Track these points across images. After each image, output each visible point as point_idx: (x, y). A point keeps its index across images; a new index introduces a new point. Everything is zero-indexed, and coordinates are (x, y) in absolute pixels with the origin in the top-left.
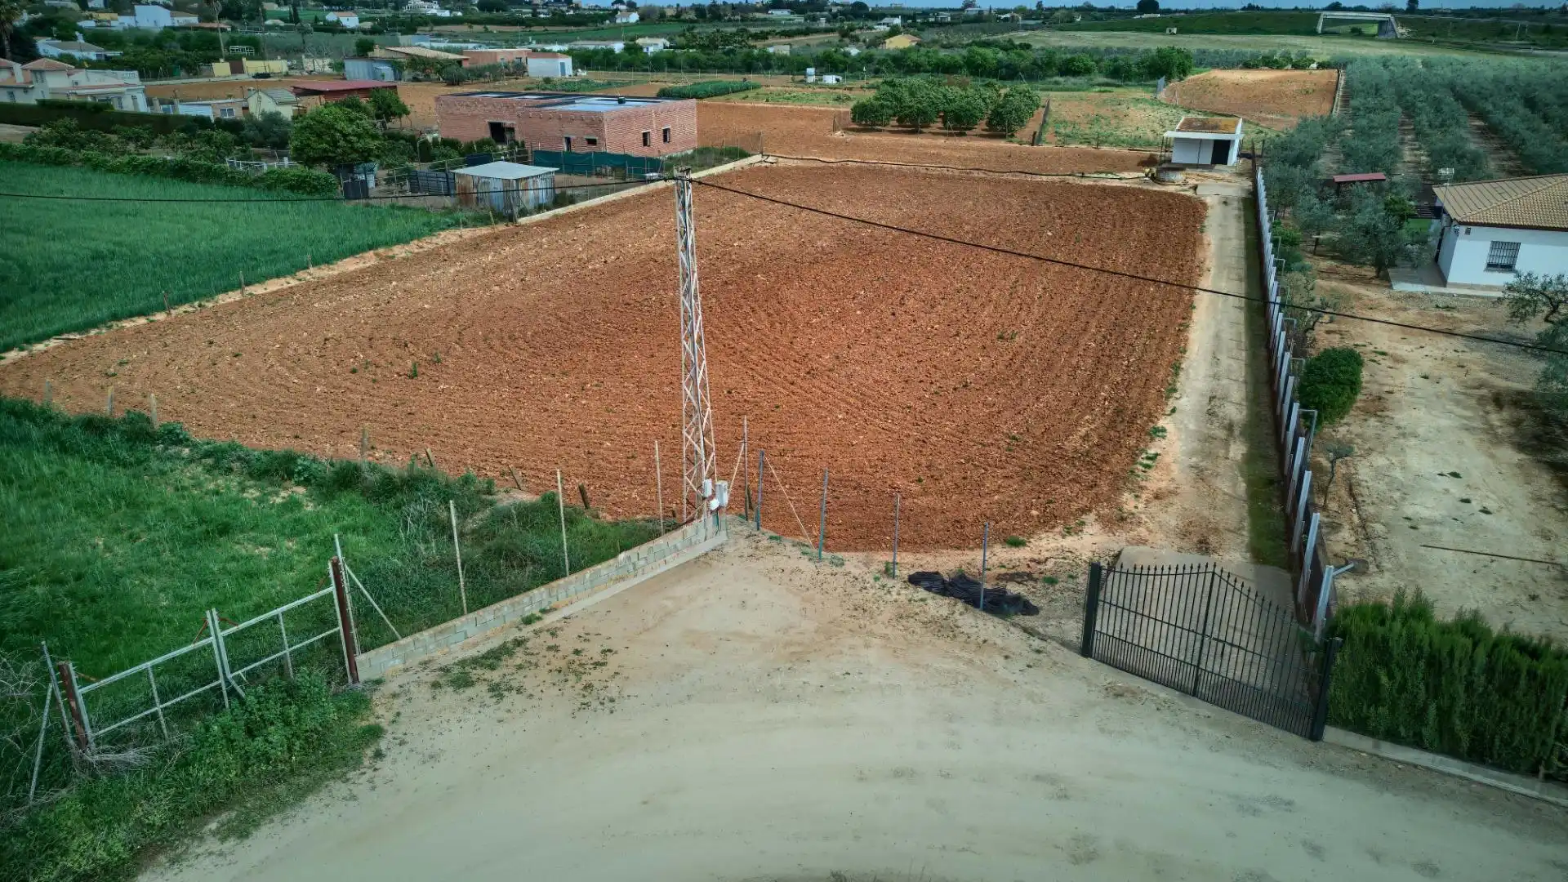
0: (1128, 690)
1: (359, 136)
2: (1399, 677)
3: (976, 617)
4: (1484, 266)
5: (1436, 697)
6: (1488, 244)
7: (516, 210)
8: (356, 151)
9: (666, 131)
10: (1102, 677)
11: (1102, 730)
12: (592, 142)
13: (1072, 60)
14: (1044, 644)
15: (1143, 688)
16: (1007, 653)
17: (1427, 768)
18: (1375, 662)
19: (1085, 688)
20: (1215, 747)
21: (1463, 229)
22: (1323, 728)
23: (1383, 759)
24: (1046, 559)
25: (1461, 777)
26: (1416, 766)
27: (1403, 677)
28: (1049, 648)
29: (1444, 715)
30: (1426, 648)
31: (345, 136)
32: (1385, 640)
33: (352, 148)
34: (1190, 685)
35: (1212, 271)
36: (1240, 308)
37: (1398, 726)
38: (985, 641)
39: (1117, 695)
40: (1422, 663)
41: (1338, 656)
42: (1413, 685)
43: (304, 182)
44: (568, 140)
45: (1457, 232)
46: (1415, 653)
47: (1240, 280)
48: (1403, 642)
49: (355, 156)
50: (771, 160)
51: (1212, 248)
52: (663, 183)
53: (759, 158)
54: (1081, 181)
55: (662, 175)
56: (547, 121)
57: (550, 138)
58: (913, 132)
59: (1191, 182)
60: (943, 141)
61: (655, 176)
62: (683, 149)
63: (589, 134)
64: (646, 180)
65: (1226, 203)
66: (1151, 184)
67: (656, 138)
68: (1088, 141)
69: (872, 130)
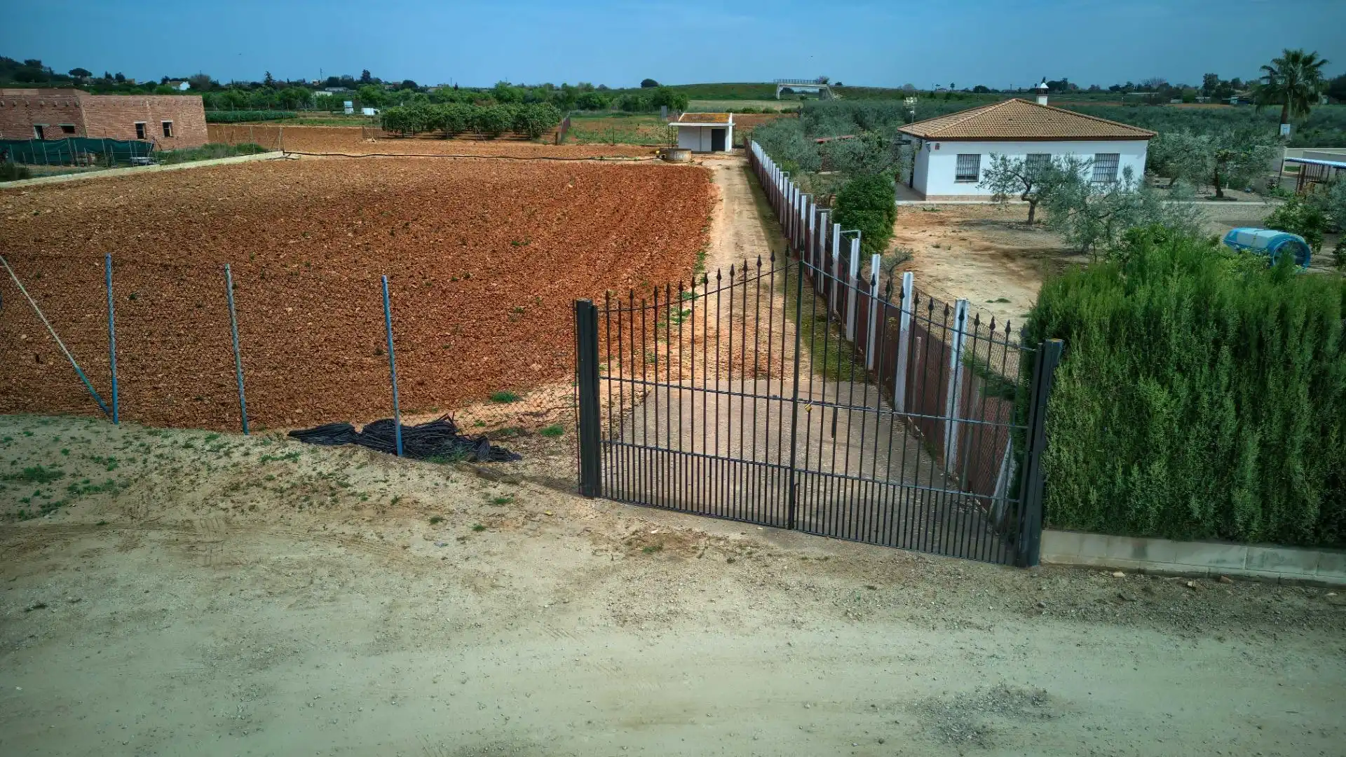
0: (672, 538)
2: (1184, 393)
3: (387, 467)
4: (954, 179)
5: (1256, 420)
6: (955, 157)
9: (166, 125)
10: (620, 526)
11: (621, 620)
12: (69, 130)
13: (588, 97)
14: (513, 489)
15: (697, 530)
16: (434, 514)
17: (1239, 578)
18: (1134, 373)
19: (586, 546)
20: (854, 611)
21: (933, 144)
22: (1039, 534)
23: (1155, 576)
24: (549, 410)
25: (1303, 583)
26: (1217, 578)
27: (1192, 389)
28: (522, 494)
29: (1272, 454)
30: (1232, 322)
32: (1152, 317)
34: (782, 513)
35: (724, 200)
36: (755, 218)
37: (1186, 498)
38: (395, 501)
39: (649, 551)
40: (1225, 350)
41: (1060, 372)
42: (1212, 404)
45: (928, 147)
46: (1210, 333)
48: (1186, 313)
50: (293, 156)
51: (722, 190)
52: (155, 168)
53: (280, 154)
54: (600, 163)
55: (154, 159)
56: (11, 108)
57: (16, 127)
58: (443, 138)
59: (696, 161)
60: (472, 144)
61: (145, 160)
62: (190, 145)
63: (65, 121)
64: (135, 164)
65: (727, 166)
66: (663, 163)
67: (154, 131)
68: (605, 141)
69: (403, 137)
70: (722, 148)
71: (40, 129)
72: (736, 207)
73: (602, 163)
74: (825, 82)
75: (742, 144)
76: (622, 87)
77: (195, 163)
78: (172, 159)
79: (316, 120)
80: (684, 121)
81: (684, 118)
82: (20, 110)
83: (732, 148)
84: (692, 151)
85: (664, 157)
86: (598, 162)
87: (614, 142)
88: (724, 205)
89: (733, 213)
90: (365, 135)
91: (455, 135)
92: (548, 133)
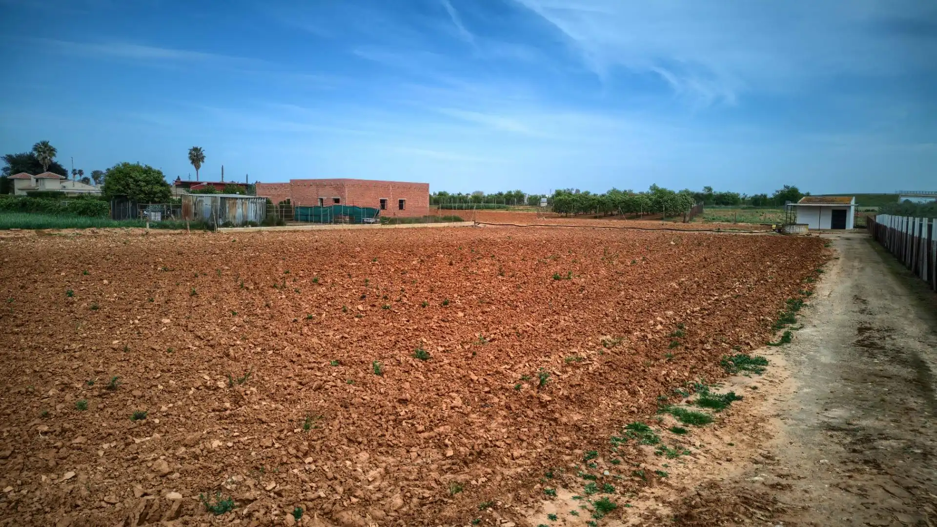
1: (148, 183)
7: (221, 222)
8: (143, 192)
9: (401, 202)
12: (337, 201)
31: (136, 181)
33: (141, 190)
35: (841, 259)
43: (88, 208)
49: (142, 196)
50: (480, 225)
51: (839, 251)
52: (378, 226)
53: (472, 223)
54: (717, 233)
55: (378, 220)
56: (309, 187)
57: (310, 199)
58: (596, 217)
59: (814, 235)
60: (615, 221)
61: (372, 220)
62: (416, 215)
63: (335, 195)
64: (364, 223)
65: (848, 239)
66: (778, 235)
67: (392, 204)
68: (728, 221)
69: (566, 217)
70: (843, 227)
71: (322, 200)
72: (856, 264)
73: (720, 233)
75: (864, 223)
76: (764, 193)
78: (393, 221)
79: (519, 210)
80: (802, 202)
81: (804, 200)
82: (313, 188)
83: (854, 227)
84: (810, 227)
85: (780, 230)
86: (714, 233)
87: (736, 222)
88: (840, 262)
89: (853, 269)
90: (539, 216)
91: (605, 216)
92: (679, 215)
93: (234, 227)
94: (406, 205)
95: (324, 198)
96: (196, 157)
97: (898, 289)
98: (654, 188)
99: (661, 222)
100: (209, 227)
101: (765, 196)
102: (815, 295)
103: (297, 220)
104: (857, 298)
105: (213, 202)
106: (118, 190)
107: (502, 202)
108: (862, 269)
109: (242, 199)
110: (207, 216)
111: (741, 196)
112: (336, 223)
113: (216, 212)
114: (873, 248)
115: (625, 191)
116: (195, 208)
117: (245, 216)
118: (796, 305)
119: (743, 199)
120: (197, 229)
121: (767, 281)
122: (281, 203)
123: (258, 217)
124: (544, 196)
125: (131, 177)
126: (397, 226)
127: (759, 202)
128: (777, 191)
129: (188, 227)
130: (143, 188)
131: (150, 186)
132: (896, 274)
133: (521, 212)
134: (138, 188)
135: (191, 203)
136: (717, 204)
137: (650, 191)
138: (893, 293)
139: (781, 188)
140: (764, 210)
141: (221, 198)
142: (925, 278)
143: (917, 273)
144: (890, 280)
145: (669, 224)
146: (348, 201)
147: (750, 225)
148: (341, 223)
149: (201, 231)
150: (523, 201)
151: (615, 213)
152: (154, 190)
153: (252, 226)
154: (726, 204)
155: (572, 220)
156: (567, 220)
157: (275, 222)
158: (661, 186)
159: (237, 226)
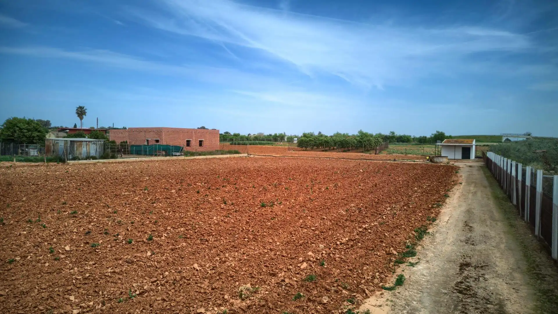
1: (29, 130)
7: (70, 157)
9: (201, 141)
12: (157, 141)
31: (21, 129)
33: (24, 135)
35: (463, 184)
44: (148, 140)
47: (485, 187)
49: (24, 139)
50: (252, 156)
51: (463, 177)
52: (183, 157)
53: (246, 155)
54: (393, 162)
55: (183, 154)
56: (139, 133)
57: (141, 141)
58: (323, 151)
59: (451, 163)
60: (335, 153)
61: (178, 154)
62: (210, 150)
63: (156, 138)
64: (173, 155)
65: (470, 166)
66: (430, 163)
67: (194, 143)
68: (402, 154)
69: (306, 150)
70: (468, 157)
72: (472, 188)
73: (395, 162)
74: (529, 135)
75: (481, 156)
76: (425, 135)
77: (205, 156)
78: (193, 154)
79: (280, 145)
80: (445, 143)
81: (445, 141)
82: (143, 134)
83: (475, 157)
84: (449, 158)
85: (431, 160)
86: (392, 162)
87: (406, 154)
88: (462, 186)
89: (469, 193)
90: (289, 149)
91: (330, 150)
92: (374, 149)
93: (79, 160)
94: (204, 144)
95: (149, 139)
96: (81, 112)
97: (497, 215)
98: (361, 132)
99: (362, 154)
100: (62, 160)
101: (426, 137)
102: (437, 221)
103: (132, 154)
104: (466, 224)
105: (65, 144)
106: (8, 136)
107: (270, 140)
108: (475, 193)
109: (86, 141)
110: (61, 153)
111: (412, 137)
112: (156, 155)
113: (67, 150)
114: (485, 174)
115: (344, 134)
116: (54, 148)
117: (88, 153)
118: (422, 232)
119: (413, 139)
120: (52, 162)
121: (409, 207)
122: (122, 143)
123: (98, 153)
124: (296, 137)
125: (17, 127)
126: (195, 157)
127: (422, 141)
128: (432, 134)
129: (46, 161)
130: (25, 134)
131: (30, 133)
132: (496, 198)
133: (280, 147)
134: (22, 134)
135: (52, 145)
136: (398, 142)
137: (358, 134)
138: (492, 218)
139: (435, 132)
140: (424, 146)
141: (71, 141)
142: (515, 202)
143: (510, 197)
144: (491, 203)
145: (366, 155)
146: (164, 142)
147: (415, 156)
148: (159, 155)
149: (55, 163)
150: (284, 140)
151: (335, 148)
152: (33, 135)
153: (93, 159)
154: (403, 141)
155: (309, 152)
156: (306, 152)
157: (110, 157)
158: (364, 131)
159: (82, 159)
